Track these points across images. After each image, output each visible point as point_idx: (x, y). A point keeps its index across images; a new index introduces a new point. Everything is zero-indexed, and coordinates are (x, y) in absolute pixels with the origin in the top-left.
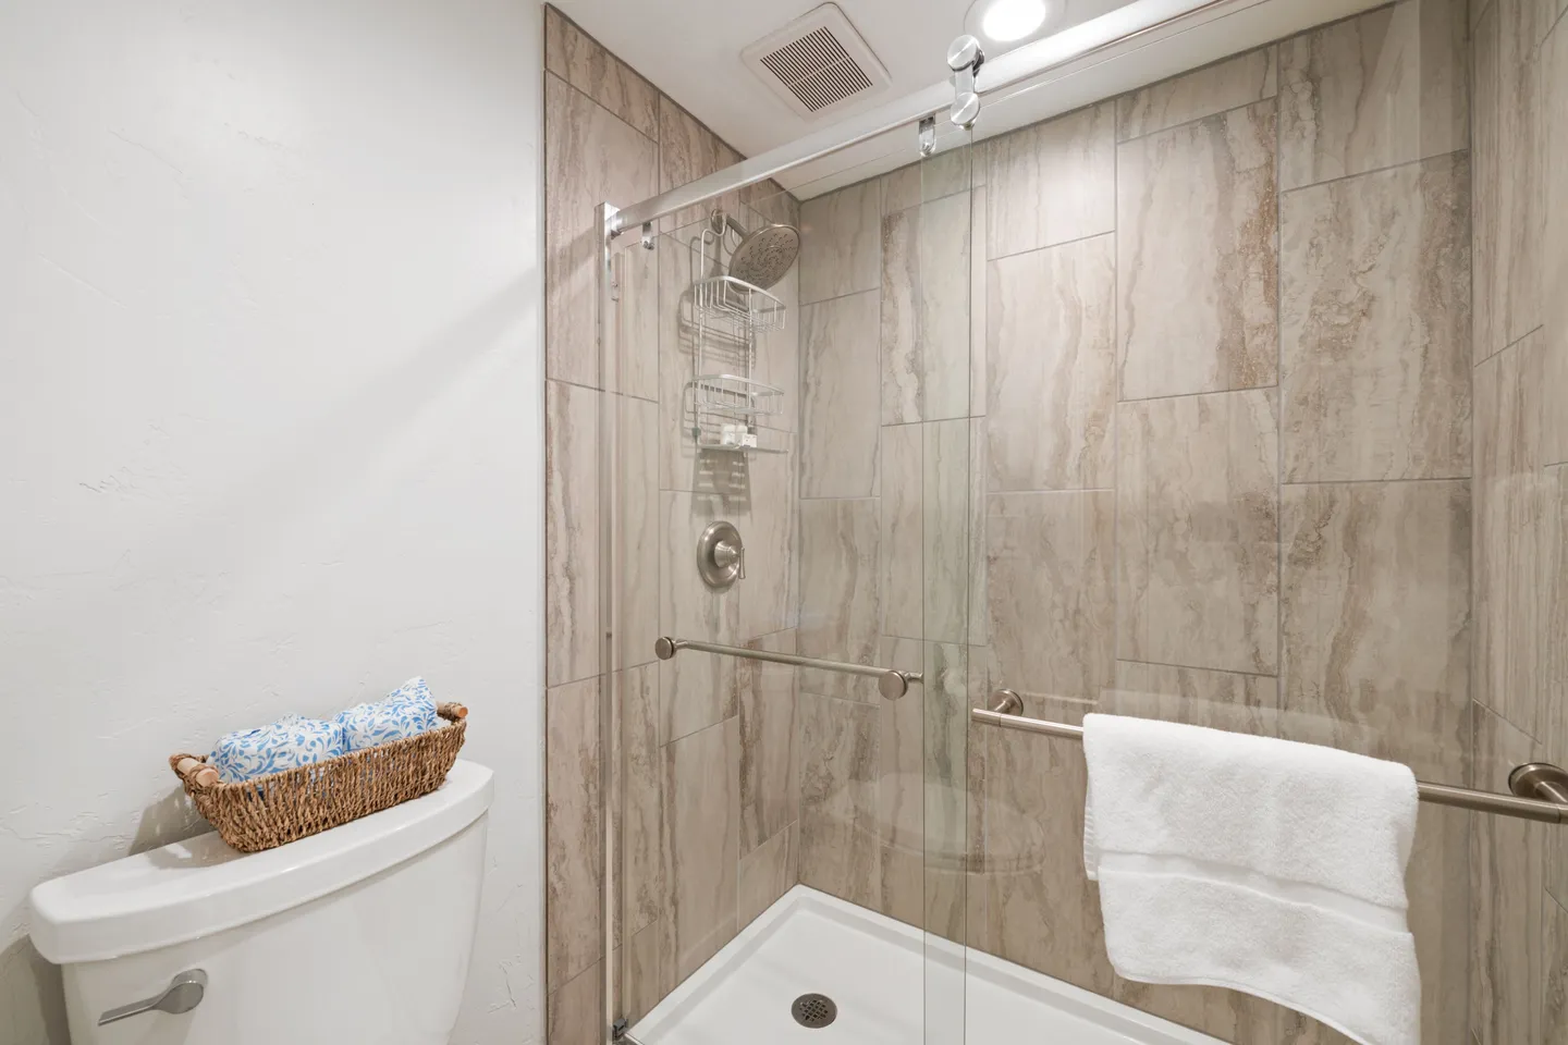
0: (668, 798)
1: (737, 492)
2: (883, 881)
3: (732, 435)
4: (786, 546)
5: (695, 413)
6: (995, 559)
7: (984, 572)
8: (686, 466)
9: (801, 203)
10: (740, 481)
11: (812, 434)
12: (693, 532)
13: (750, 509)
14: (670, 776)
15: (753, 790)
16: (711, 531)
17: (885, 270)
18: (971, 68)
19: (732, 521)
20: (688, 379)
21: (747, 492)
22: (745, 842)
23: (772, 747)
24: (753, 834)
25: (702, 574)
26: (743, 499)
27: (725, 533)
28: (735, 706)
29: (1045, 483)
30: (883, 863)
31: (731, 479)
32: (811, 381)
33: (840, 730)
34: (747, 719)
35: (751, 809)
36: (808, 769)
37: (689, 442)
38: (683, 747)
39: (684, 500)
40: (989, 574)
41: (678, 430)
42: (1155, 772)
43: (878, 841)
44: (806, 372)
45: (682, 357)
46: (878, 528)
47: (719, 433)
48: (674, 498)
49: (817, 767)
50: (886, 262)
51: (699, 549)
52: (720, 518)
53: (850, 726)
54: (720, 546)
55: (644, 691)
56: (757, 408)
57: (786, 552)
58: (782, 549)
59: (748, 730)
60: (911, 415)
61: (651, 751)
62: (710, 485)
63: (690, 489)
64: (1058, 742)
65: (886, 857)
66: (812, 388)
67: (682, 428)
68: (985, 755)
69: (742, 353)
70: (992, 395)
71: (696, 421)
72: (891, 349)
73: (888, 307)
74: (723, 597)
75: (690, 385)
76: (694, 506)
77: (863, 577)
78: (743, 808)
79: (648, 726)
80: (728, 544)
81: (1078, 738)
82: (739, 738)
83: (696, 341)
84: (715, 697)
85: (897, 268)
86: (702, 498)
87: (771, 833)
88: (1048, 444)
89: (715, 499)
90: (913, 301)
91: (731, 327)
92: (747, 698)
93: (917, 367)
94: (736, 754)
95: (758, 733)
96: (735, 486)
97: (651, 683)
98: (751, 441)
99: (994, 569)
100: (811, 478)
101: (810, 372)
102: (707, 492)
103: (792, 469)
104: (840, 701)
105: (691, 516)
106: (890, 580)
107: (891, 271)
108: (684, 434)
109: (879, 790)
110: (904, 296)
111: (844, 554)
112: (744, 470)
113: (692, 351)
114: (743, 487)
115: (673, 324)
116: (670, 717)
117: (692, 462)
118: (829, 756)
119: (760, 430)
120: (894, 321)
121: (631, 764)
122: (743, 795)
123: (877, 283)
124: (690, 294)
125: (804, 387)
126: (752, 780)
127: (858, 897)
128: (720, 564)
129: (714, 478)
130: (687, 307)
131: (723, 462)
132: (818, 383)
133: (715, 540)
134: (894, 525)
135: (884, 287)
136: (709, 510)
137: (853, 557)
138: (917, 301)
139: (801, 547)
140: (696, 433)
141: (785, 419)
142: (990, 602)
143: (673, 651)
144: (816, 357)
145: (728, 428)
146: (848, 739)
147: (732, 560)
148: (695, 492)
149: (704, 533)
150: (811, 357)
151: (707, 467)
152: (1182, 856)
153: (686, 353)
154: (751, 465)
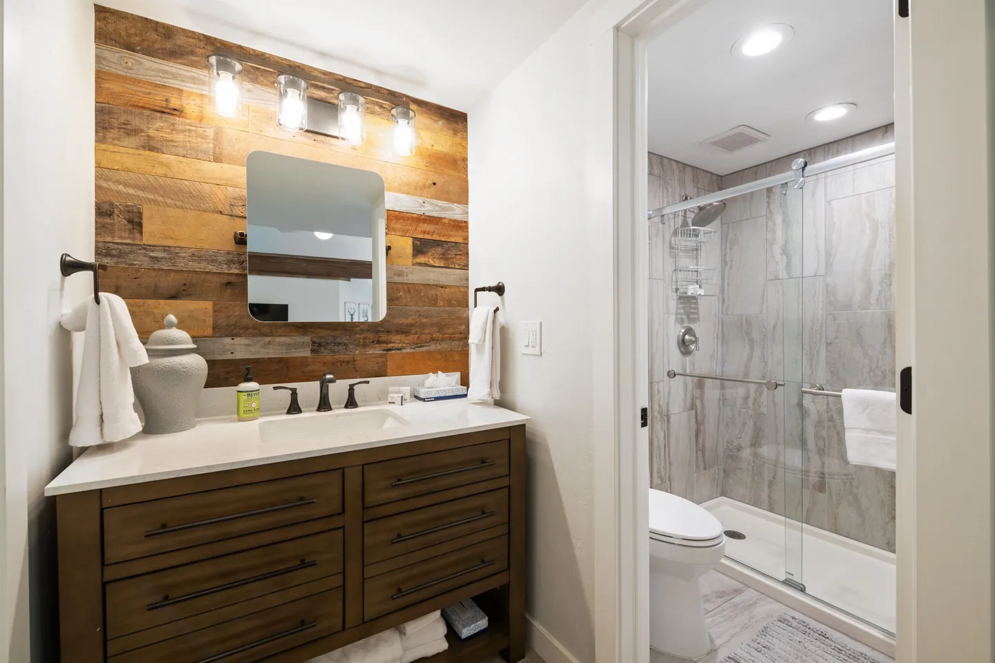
0: (667, 436)
1: (693, 313)
2: (769, 495)
3: (692, 290)
4: (715, 337)
5: (676, 282)
6: (830, 343)
7: (824, 351)
8: (673, 304)
9: (722, 177)
10: (695, 308)
11: (728, 284)
12: (676, 331)
13: (699, 320)
14: (668, 428)
15: (701, 445)
16: (683, 331)
17: (768, 207)
18: (801, 170)
19: (692, 326)
20: (674, 268)
21: (698, 314)
22: (697, 466)
23: (710, 427)
24: (701, 465)
25: (679, 348)
26: (696, 316)
27: (689, 331)
28: (693, 406)
29: (859, 307)
30: (769, 487)
31: (691, 308)
32: (728, 259)
33: (744, 424)
34: (698, 412)
35: (700, 453)
36: (727, 442)
37: (675, 294)
38: (673, 418)
39: (673, 318)
40: (827, 350)
41: (670, 290)
42: (865, 405)
43: (767, 475)
44: (725, 255)
45: (671, 260)
46: (765, 329)
47: (686, 289)
48: (669, 317)
49: (732, 442)
50: (769, 203)
51: (678, 336)
52: (686, 325)
53: (751, 423)
54: (687, 337)
55: (659, 392)
56: (702, 277)
57: (716, 340)
58: (714, 338)
59: (699, 417)
60: (783, 274)
61: (661, 417)
62: (682, 311)
63: (675, 312)
64: (830, 398)
65: (771, 484)
66: (729, 264)
67: (672, 288)
68: (825, 436)
69: (695, 253)
70: (829, 266)
71: (677, 285)
72: (772, 244)
73: (771, 224)
74: (688, 359)
75: (675, 270)
76: (676, 319)
77: (757, 352)
78: (697, 452)
79: (660, 406)
80: (690, 336)
81: (840, 396)
82: (695, 420)
83: (677, 252)
84: (685, 400)
85: (775, 206)
86: (679, 316)
87: (710, 467)
88: (860, 288)
89: (685, 317)
90: (784, 221)
91: (691, 242)
92: (698, 403)
93: (785, 251)
94: (694, 426)
95: (703, 420)
96: (692, 311)
97: (661, 389)
98: (701, 292)
99: (830, 349)
100: (728, 305)
101: (728, 256)
102: (681, 314)
103: (718, 301)
104: (745, 410)
105: (675, 326)
106: (772, 353)
107: (771, 206)
108: (672, 291)
109: (766, 451)
110: (779, 219)
111: (747, 342)
112: (696, 303)
113: (675, 257)
114: (696, 311)
115: (668, 247)
116: (668, 404)
117: (675, 302)
118: (739, 437)
119: (703, 285)
120: (774, 231)
121: (655, 419)
122: (697, 445)
123: (764, 213)
124: (675, 233)
125: (724, 263)
126: (700, 440)
127: (756, 503)
128: (687, 344)
129: (684, 308)
130: (673, 239)
131: (688, 302)
132: (732, 261)
133: (685, 334)
134: (774, 327)
135: (768, 215)
136: (682, 321)
137: (752, 342)
138: (786, 221)
139: (723, 338)
140: (677, 290)
141: (716, 279)
142: (827, 363)
143: (675, 375)
144: (731, 249)
145: (691, 287)
146: (749, 430)
147: (692, 342)
148: (677, 314)
149: (680, 331)
150: (728, 249)
151: (681, 303)
152: (874, 430)
153: (673, 258)
154: (699, 301)
